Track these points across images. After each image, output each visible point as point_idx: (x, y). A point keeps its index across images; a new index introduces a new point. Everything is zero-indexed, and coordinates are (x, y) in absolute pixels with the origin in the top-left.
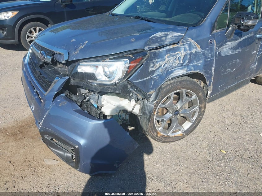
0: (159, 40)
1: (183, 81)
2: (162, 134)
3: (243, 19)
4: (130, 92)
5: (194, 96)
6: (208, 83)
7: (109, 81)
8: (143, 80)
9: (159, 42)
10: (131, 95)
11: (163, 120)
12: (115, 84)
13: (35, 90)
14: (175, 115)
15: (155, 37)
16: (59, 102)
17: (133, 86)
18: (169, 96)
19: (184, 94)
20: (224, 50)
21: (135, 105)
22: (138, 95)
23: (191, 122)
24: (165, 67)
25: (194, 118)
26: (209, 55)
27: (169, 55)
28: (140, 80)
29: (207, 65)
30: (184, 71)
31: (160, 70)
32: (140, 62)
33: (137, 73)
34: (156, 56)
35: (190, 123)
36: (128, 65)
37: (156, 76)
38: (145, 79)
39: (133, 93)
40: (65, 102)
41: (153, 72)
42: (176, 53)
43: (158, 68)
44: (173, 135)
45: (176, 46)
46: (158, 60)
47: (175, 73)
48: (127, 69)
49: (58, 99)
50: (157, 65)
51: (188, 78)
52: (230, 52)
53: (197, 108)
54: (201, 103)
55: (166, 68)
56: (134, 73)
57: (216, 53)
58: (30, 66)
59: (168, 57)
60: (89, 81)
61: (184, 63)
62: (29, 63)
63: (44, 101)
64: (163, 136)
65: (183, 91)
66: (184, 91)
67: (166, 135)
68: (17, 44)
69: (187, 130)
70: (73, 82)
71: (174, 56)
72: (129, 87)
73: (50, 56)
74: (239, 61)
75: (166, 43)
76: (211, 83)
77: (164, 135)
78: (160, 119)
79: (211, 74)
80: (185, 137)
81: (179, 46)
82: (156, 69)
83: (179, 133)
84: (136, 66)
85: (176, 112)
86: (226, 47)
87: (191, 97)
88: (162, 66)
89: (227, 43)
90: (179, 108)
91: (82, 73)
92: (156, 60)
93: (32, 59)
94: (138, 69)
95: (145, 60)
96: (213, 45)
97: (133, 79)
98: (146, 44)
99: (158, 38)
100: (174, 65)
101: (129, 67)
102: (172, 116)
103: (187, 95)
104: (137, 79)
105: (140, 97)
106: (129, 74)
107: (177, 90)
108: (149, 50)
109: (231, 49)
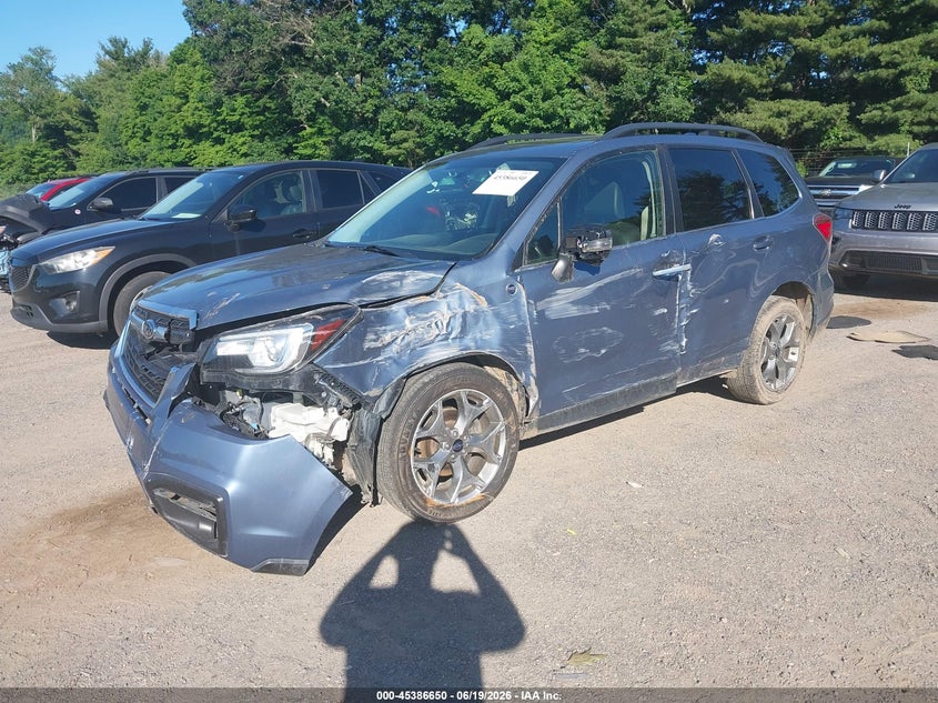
0: (385, 287)
1: (455, 371)
2: (437, 502)
3: (580, 238)
4: (320, 390)
5: (486, 401)
6: (523, 379)
7: (276, 366)
8: (351, 365)
9: (386, 290)
10: (324, 395)
11: (431, 467)
12: (286, 373)
13: (136, 406)
14: (457, 451)
15: (374, 281)
16: (181, 417)
17: (326, 376)
18: (432, 409)
19: (465, 400)
20: (555, 305)
21: (338, 419)
22: (341, 396)
23: (494, 463)
24: (406, 341)
25: (501, 452)
26: (513, 318)
27: (412, 317)
28: (343, 365)
29: (512, 339)
30: (453, 351)
31: (395, 348)
32: (338, 328)
33: (332, 349)
34: (383, 320)
35: (493, 465)
36: (311, 334)
37: (386, 359)
38: (356, 363)
39: (328, 392)
40: (193, 415)
41: (376, 352)
42: (430, 314)
43: (389, 344)
44: (464, 501)
45: (428, 299)
46: (388, 328)
47: (432, 355)
48: (309, 342)
49: (178, 411)
50: (387, 338)
51: (463, 365)
52: (574, 311)
53: (501, 426)
54: (506, 416)
55: (408, 345)
56: (326, 350)
57: (530, 313)
58: (125, 362)
59: (411, 322)
60: (237, 370)
61: (450, 334)
62: (123, 356)
63: (152, 419)
64: (439, 507)
65: (459, 393)
66: (463, 393)
67: (445, 504)
68: (103, 333)
69: (490, 484)
70: (206, 375)
71: (423, 319)
72: (317, 377)
73: (165, 326)
74: (610, 331)
75: (403, 293)
76: (532, 379)
77: (441, 503)
78: (424, 466)
79: (526, 357)
80: (489, 502)
81: (435, 299)
82: (385, 346)
83: (477, 494)
84: (330, 335)
85: (458, 445)
86: (558, 300)
87: (481, 405)
88: (399, 340)
89: (558, 292)
90: (461, 433)
91: (224, 357)
92: (384, 328)
93: (130, 345)
94: (335, 341)
95: (352, 325)
96: (519, 296)
97: (326, 361)
98: (353, 295)
99: (381, 282)
100: (428, 338)
101: (313, 338)
102: (451, 454)
103: (470, 402)
104: (336, 361)
105: (345, 400)
106: (314, 351)
107: (446, 392)
108: (362, 306)
109: (574, 303)
